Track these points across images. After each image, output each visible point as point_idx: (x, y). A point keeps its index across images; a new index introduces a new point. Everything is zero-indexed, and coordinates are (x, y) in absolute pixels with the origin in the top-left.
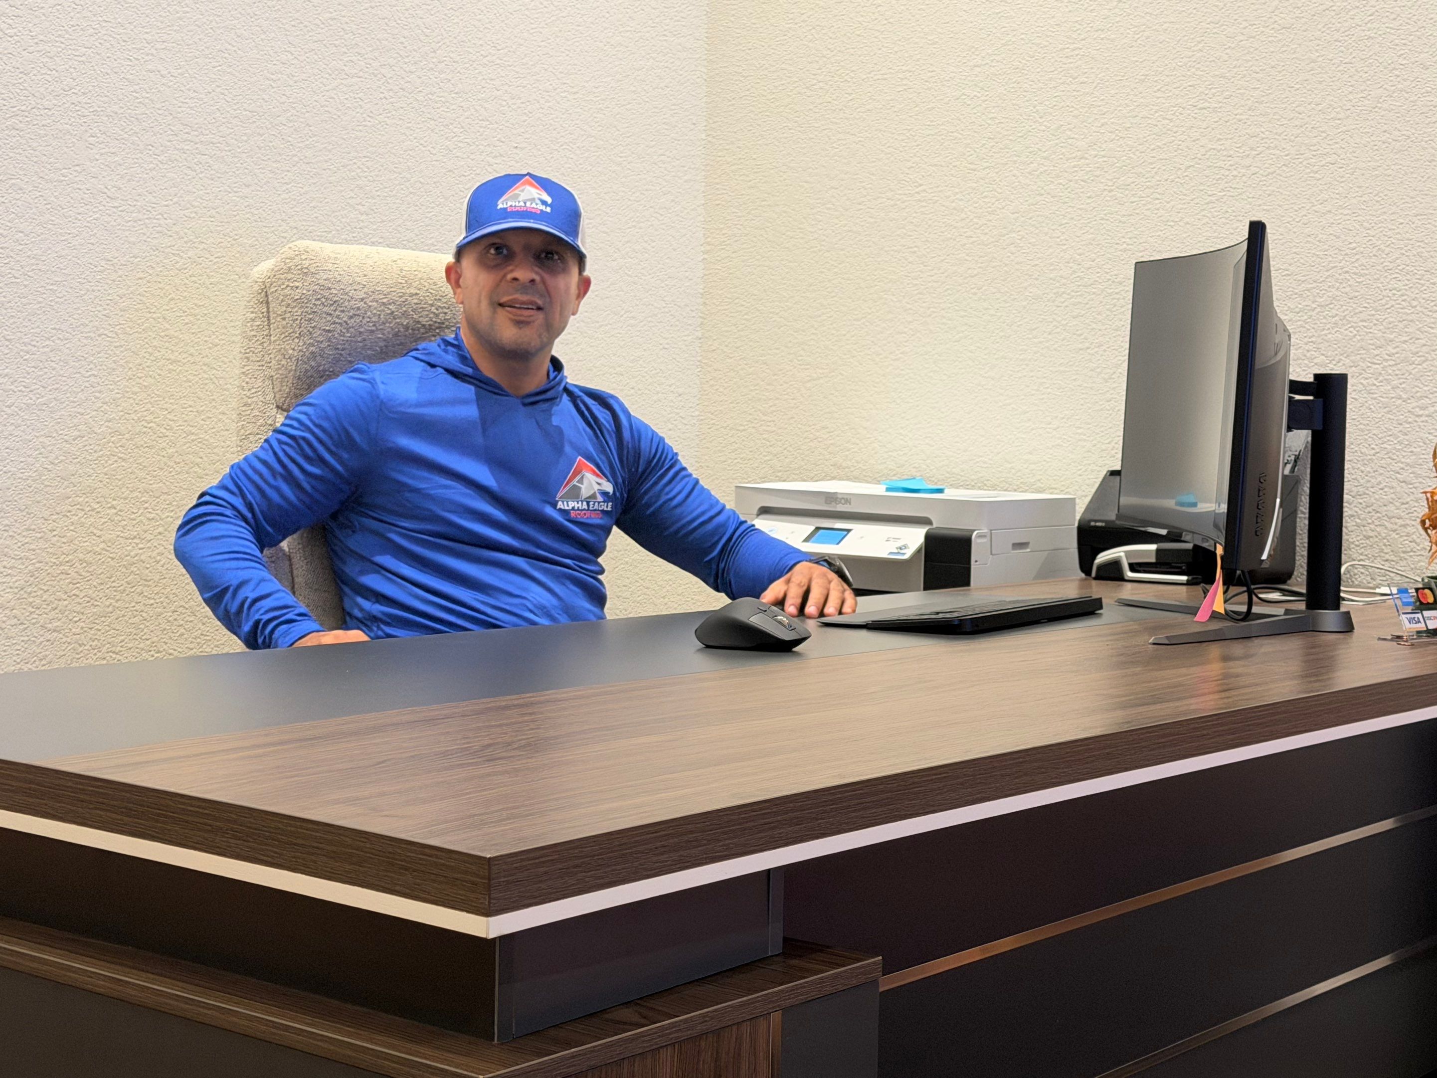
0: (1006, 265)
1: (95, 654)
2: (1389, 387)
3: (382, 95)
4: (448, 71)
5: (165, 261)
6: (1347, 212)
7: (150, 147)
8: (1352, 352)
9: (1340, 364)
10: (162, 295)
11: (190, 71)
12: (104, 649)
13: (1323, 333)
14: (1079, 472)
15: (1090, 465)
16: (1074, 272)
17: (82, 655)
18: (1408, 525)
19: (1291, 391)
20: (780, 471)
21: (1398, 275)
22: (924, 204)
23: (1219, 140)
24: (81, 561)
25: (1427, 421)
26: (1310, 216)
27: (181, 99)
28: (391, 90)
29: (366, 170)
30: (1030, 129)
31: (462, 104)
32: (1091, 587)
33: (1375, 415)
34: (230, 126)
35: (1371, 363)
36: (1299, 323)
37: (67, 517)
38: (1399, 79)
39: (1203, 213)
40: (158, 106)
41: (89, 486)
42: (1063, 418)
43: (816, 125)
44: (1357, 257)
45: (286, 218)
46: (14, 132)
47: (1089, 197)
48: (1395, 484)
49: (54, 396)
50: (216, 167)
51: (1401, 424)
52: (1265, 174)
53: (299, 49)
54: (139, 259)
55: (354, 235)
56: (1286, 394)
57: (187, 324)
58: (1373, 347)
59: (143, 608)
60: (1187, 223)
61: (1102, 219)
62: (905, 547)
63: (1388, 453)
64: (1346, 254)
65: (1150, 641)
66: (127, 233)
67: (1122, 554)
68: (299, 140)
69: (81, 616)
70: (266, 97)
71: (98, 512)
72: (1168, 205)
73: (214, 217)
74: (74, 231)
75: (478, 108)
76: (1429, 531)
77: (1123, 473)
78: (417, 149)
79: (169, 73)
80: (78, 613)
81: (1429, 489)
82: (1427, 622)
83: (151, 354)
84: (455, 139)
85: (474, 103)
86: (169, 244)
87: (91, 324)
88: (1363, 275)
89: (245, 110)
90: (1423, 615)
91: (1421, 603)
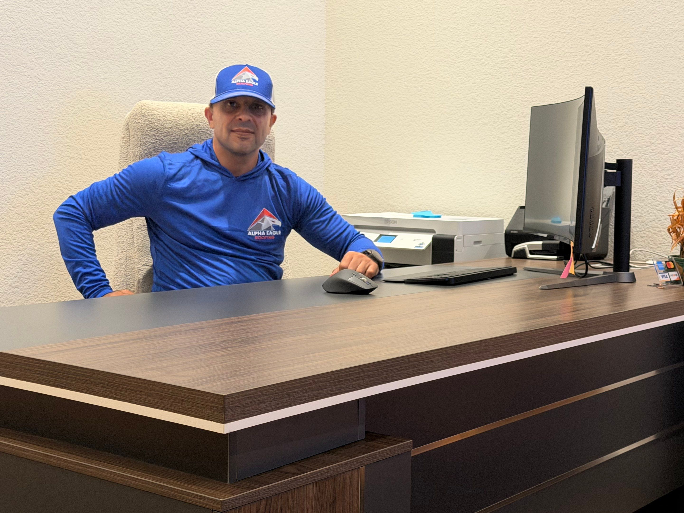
0: (470, 109)
1: (35, 299)
2: (652, 166)
3: (170, 29)
4: (202, 17)
5: (67, 110)
6: (631, 82)
7: (59, 55)
8: (635, 149)
9: (629, 155)
10: (65, 126)
11: (78, 18)
12: (40, 296)
13: (621, 140)
14: (505, 207)
15: (510, 203)
16: (502, 112)
17: (29, 299)
18: (661, 231)
19: (606, 168)
20: (363, 208)
21: (656, 112)
22: (430, 79)
23: (571, 48)
24: (29, 254)
25: (670, 181)
26: (615, 84)
27: (73, 32)
28: (175, 26)
29: (163, 65)
30: (481, 43)
31: (209, 33)
32: (511, 262)
33: (645, 179)
34: (97, 44)
35: (644, 154)
36: (609, 135)
37: (21, 233)
38: (656, 18)
39: (564, 83)
40: (62, 35)
41: (32, 218)
42: (497, 182)
43: (379, 42)
44: (637, 103)
45: (125, 88)
47: (509, 76)
48: (655, 211)
49: (14, 175)
50: (91, 64)
51: (658, 183)
52: (593, 64)
53: (130, 7)
54: (54, 109)
55: (158, 96)
56: (603, 169)
57: (78, 140)
58: (645, 146)
60: (556, 88)
61: (515, 86)
62: (423, 244)
63: (652, 197)
64: (632, 102)
65: (540, 288)
66: (48, 96)
67: (526, 246)
68: (131, 51)
69: (28, 280)
70: (114, 30)
71: (36, 230)
72: (547, 79)
73: (89, 88)
74: (22, 95)
75: (217, 35)
76: (671, 234)
77: (526, 208)
78: (187, 55)
79: (68, 19)
80: (27, 279)
81: (671, 214)
82: (671, 277)
83: (60, 154)
84: (206, 50)
85: (214, 32)
86: (68, 102)
87: (31, 140)
88: (639, 112)
89: (104, 37)
90: (669, 274)
91: (668, 268)
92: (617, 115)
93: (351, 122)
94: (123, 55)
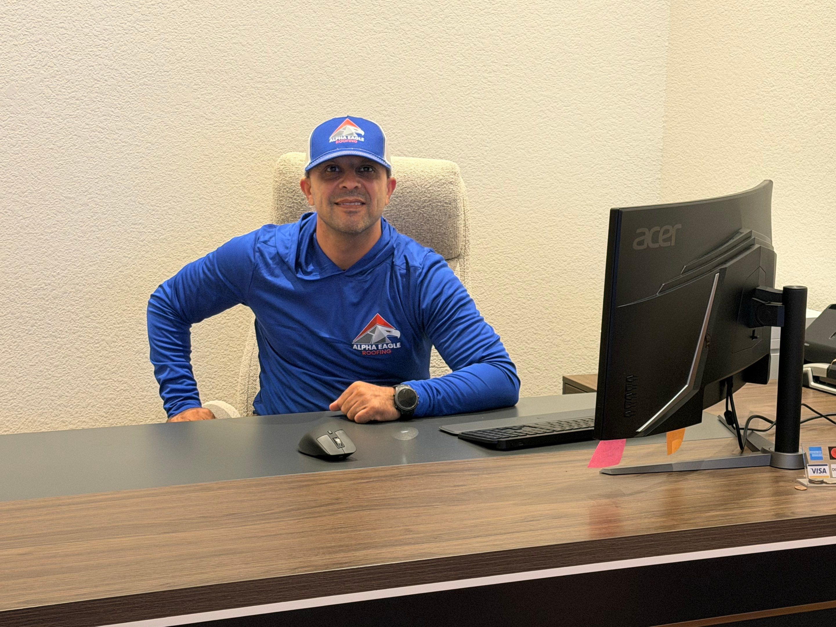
3: (402, 42)
4: (453, 22)
5: (244, 153)
7: (235, 88)
10: (242, 173)
11: (262, 41)
27: (256, 58)
28: (409, 38)
29: (389, 89)
31: (464, 42)
34: (289, 70)
40: (240, 63)
46: (144, 87)
49: (171, 234)
50: (280, 96)
53: (341, 20)
54: (226, 154)
57: (259, 189)
59: (229, 353)
66: (219, 139)
68: (339, 75)
70: (316, 51)
74: (183, 140)
75: (476, 43)
78: (427, 73)
79: (248, 43)
84: (457, 64)
85: (473, 40)
86: (247, 143)
87: (194, 193)
89: (301, 60)
90: (830, 467)
91: (832, 458)
93: (688, 151)
94: (327, 81)
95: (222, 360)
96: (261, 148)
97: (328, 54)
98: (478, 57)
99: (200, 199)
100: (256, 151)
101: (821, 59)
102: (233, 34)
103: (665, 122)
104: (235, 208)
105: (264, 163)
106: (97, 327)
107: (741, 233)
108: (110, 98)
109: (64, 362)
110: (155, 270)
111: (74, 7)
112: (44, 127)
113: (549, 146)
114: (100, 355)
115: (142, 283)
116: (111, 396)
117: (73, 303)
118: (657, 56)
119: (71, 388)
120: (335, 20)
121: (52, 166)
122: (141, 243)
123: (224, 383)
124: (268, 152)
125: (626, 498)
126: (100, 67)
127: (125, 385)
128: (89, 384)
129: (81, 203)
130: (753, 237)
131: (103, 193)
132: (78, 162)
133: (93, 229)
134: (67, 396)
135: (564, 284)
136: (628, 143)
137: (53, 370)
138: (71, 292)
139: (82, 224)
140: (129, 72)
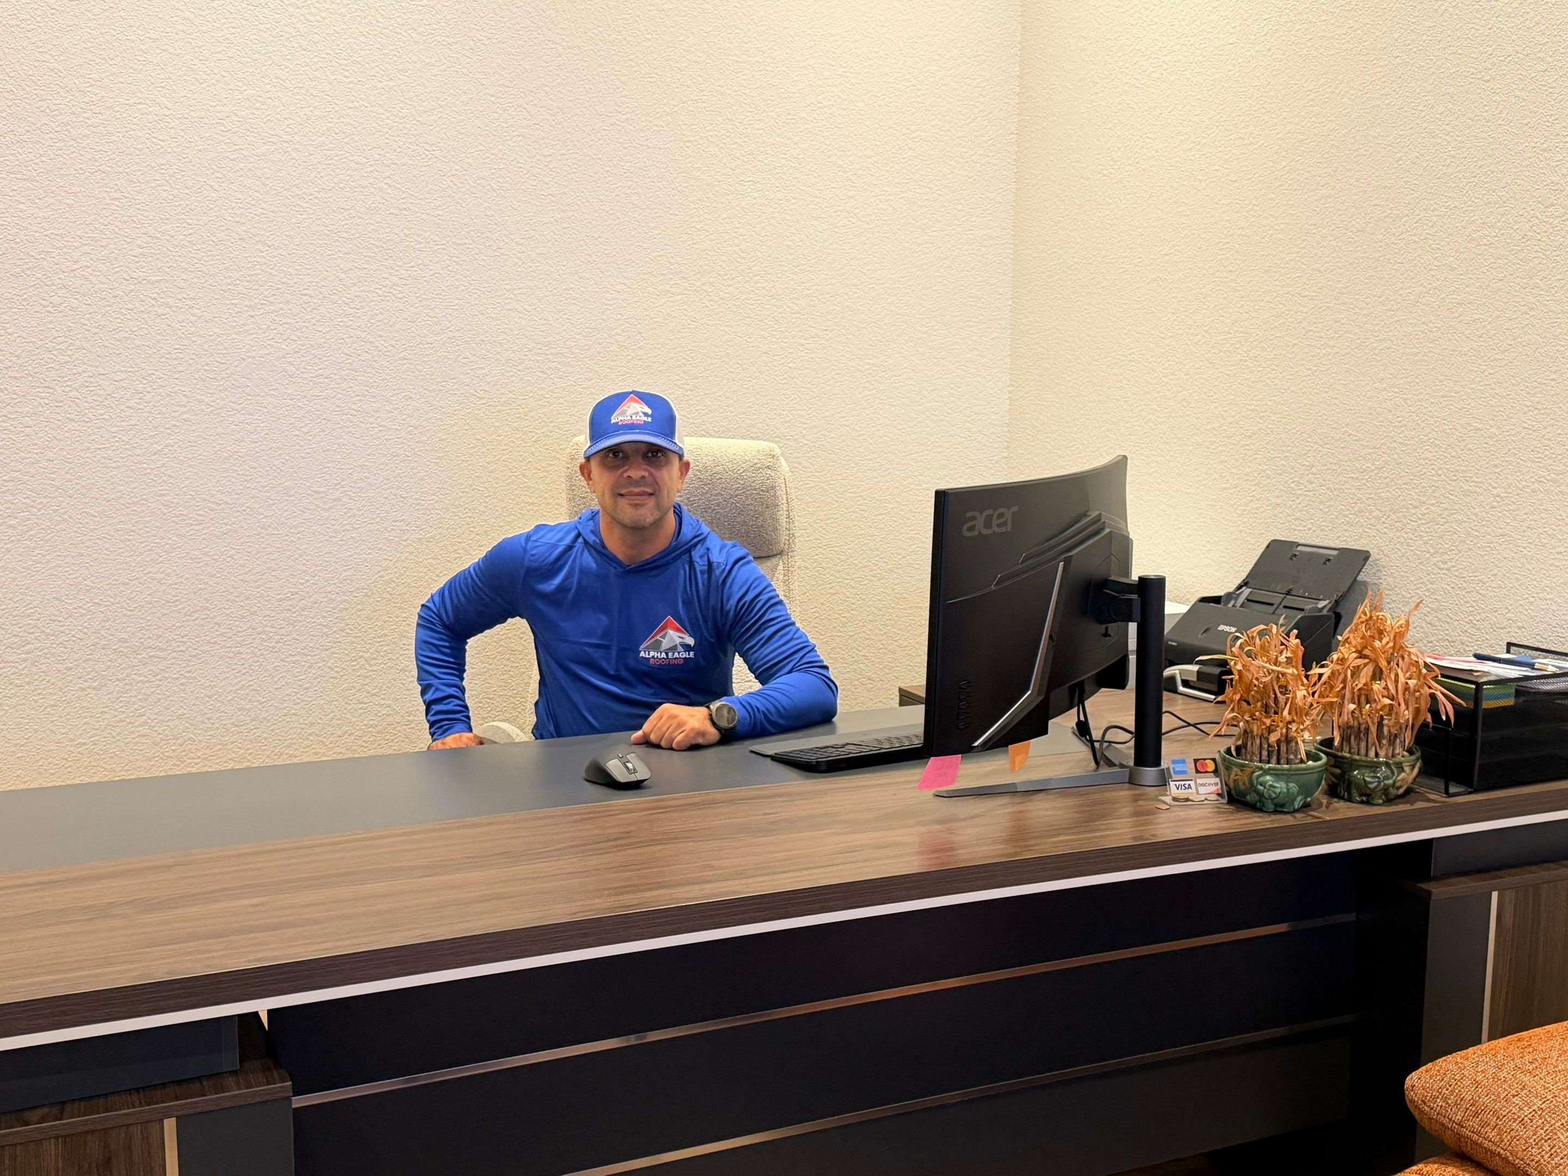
5: (523, 437)
10: (521, 460)
16: (1222, 425)
21: (1429, 447)
25: (1446, 574)
30: (1197, 307)
34: (574, 340)
35: (1411, 520)
38: (1434, 278)
40: (516, 333)
43: (1073, 297)
46: (405, 362)
54: (502, 437)
66: (493, 421)
70: (604, 317)
74: (452, 422)
75: (790, 305)
78: (735, 340)
82: (1200, 788)
85: (787, 301)
86: (526, 425)
87: (465, 483)
88: (1406, 445)
89: (587, 328)
90: (1196, 782)
91: (1197, 771)
92: (1374, 448)
93: (1037, 425)
94: (618, 352)
95: (503, 677)
96: (543, 430)
97: (619, 320)
98: (793, 320)
99: (473, 490)
100: (536, 433)
101: (1184, 317)
102: (507, 299)
103: (1010, 392)
104: (513, 500)
105: (546, 447)
106: (354, 643)
107: (1089, 516)
108: (364, 376)
109: (315, 684)
110: (420, 574)
111: (320, 271)
112: (287, 410)
113: (878, 422)
114: (358, 674)
115: (405, 590)
116: (371, 722)
117: (325, 614)
118: (999, 317)
119: (324, 713)
120: (626, 281)
121: (297, 456)
122: (404, 543)
123: (505, 704)
124: (551, 434)
125: (963, 824)
126: (351, 339)
127: (388, 709)
128: (345, 709)
129: (332, 497)
130: (1103, 521)
131: (358, 485)
132: (328, 450)
133: (347, 527)
134: (319, 724)
135: (898, 581)
136: (969, 417)
137: (302, 693)
138: (322, 602)
139: (334, 522)
140: (386, 345)
